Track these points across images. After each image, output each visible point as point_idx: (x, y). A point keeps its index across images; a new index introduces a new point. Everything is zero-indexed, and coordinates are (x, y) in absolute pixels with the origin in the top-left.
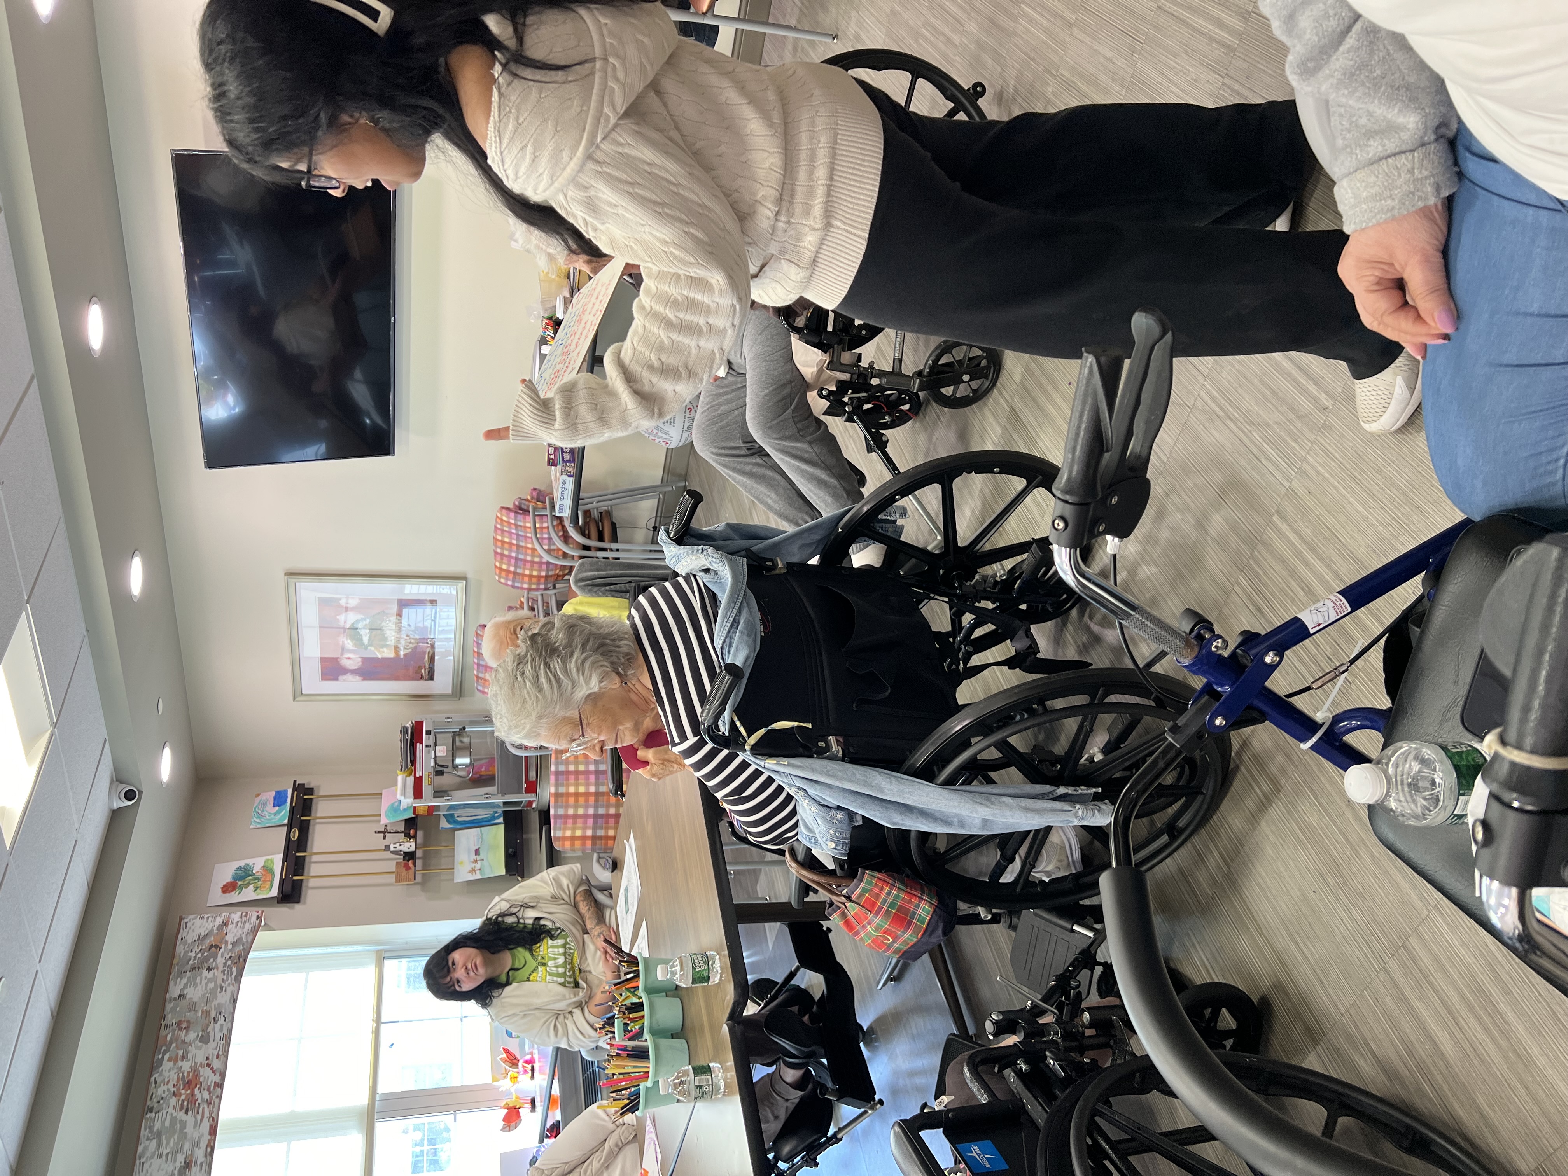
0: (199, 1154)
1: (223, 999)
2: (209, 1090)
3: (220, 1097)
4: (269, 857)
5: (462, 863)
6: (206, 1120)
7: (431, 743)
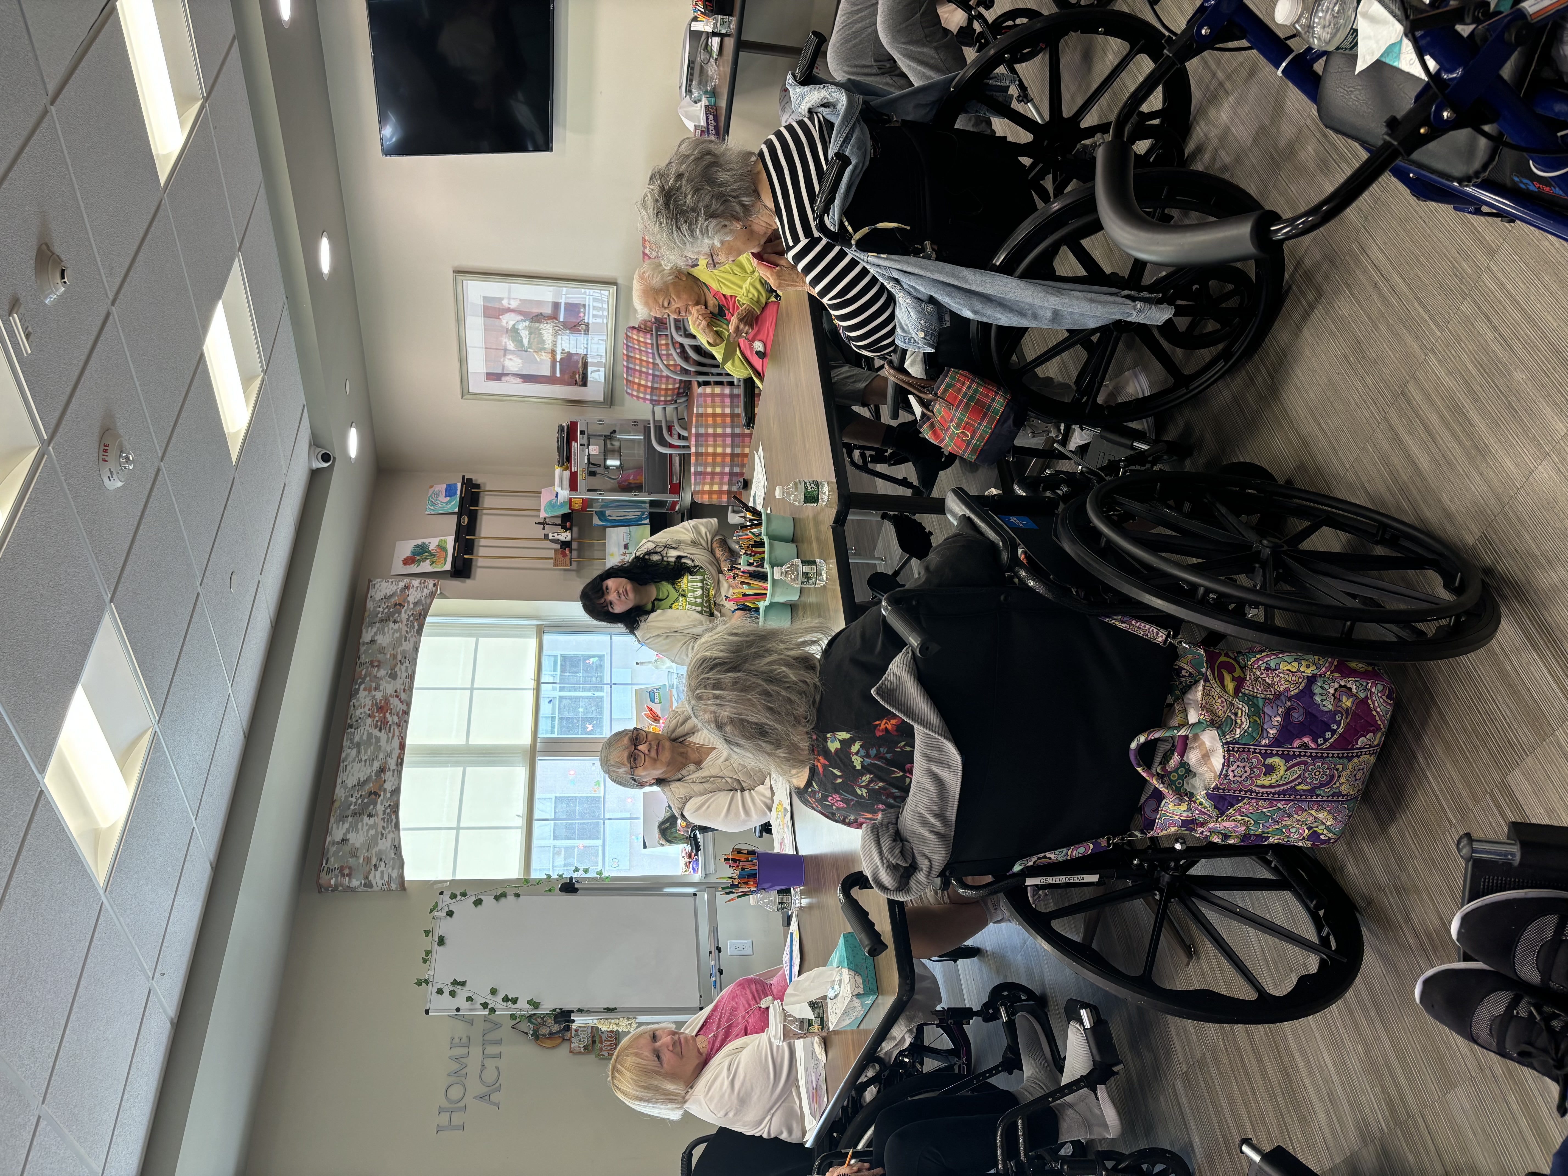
0: (392, 763)
1: (407, 646)
2: (398, 715)
3: (407, 722)
4: (443, 538)
5: (612, 555)
6: (396, 738)
7: (585, 441)
